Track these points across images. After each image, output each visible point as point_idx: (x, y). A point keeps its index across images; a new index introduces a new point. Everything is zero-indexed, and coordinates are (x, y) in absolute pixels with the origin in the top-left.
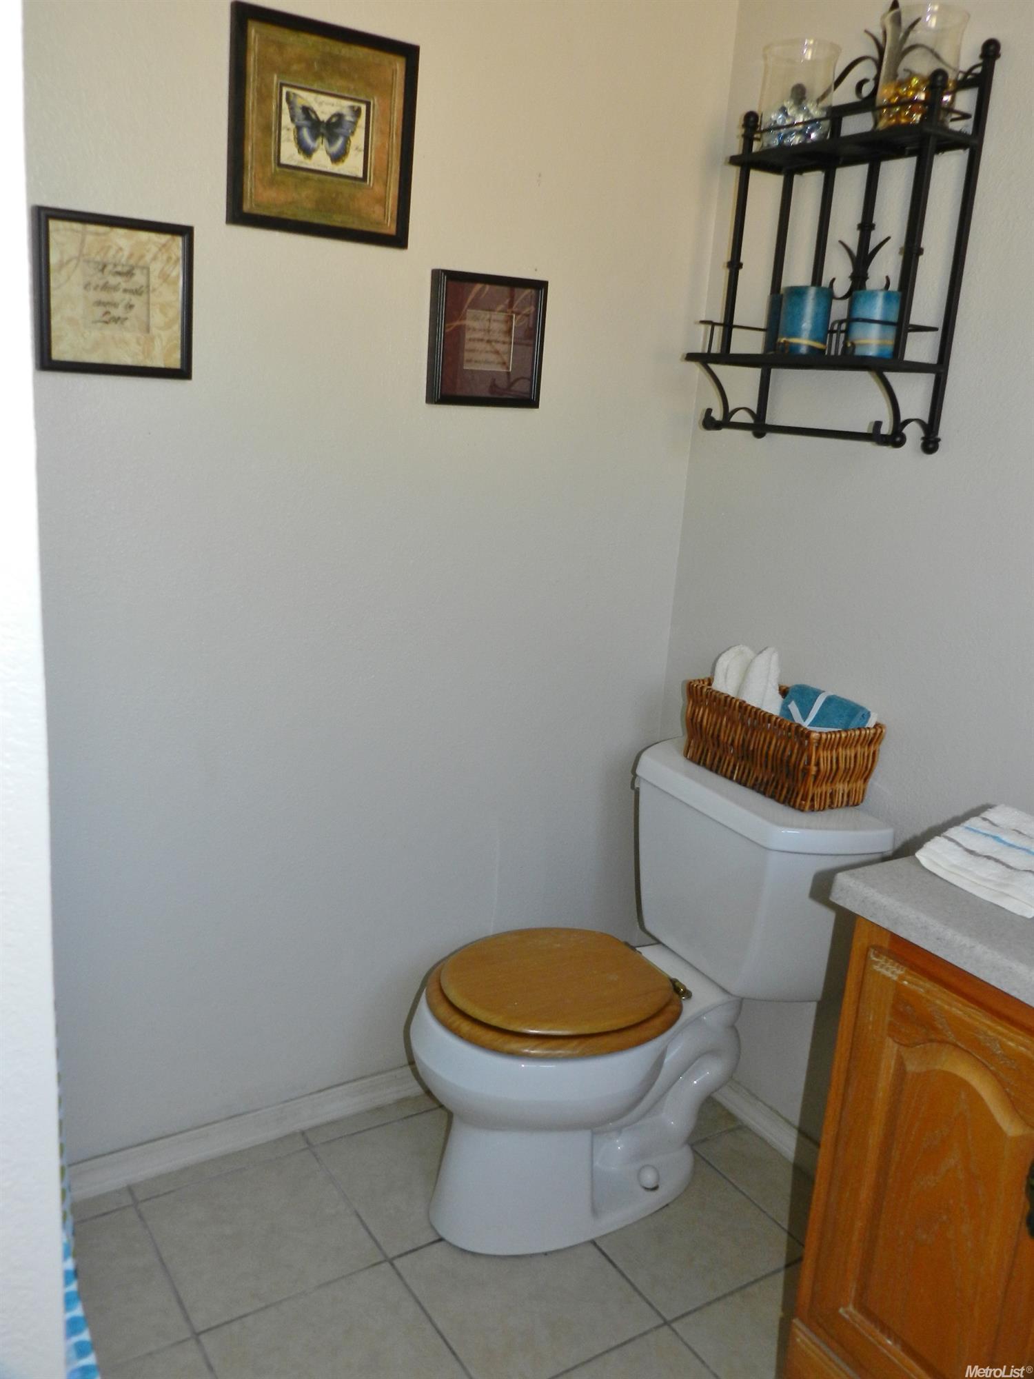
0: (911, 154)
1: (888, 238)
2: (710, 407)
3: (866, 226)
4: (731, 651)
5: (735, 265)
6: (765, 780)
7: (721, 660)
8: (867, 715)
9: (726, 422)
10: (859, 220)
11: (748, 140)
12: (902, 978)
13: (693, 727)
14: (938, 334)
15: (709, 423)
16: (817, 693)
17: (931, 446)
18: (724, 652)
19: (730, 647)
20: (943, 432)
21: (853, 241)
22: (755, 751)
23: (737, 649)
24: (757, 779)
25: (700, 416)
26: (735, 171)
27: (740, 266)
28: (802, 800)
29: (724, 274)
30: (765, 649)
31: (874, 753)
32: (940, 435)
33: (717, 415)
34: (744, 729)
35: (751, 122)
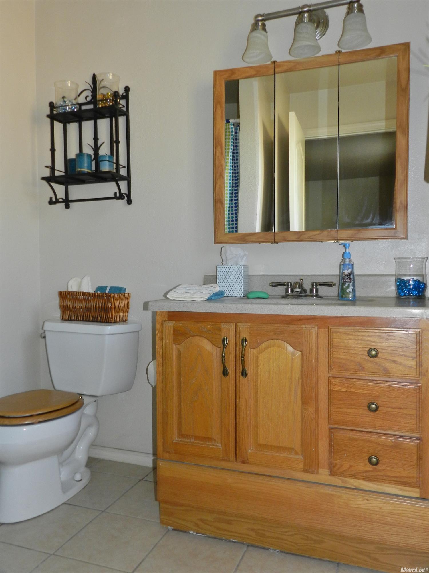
0: (107, 117)
1: (104, 142)
2: (51, 196)
3: (96, 139)
4: (72, 280)
5: (53, 150)
6: (96, 316)
7: (69, 283)
8: (125, 289)
9: (57, 201)
10: (93, 137)
11: (52, 111)
12: (174, 324)
13: (64, 308)
14: (126, 169)
15: (51, 202)
16: (106, 287)
17: (130, 202)
18: (70, 280)
19: (72, 278)
20: (132, 198)
21: (92, 143)
22: (91, 308)
23: (74, 279)
24: (93, 317)
25: (48, 200)
26: (49, 120)
27: (55, 150)
28: (111, 318)
29: (50, 153)
30: (85, 276)
31: (129, 302)
32: (132, 199)
33: (54, 200)
34: (85, 302)
35: (52, 105)
